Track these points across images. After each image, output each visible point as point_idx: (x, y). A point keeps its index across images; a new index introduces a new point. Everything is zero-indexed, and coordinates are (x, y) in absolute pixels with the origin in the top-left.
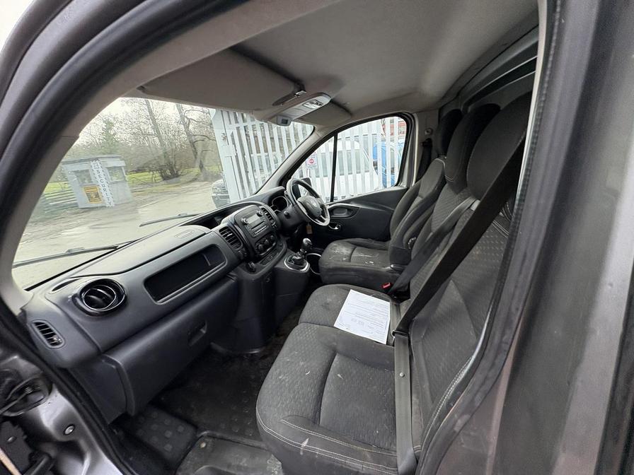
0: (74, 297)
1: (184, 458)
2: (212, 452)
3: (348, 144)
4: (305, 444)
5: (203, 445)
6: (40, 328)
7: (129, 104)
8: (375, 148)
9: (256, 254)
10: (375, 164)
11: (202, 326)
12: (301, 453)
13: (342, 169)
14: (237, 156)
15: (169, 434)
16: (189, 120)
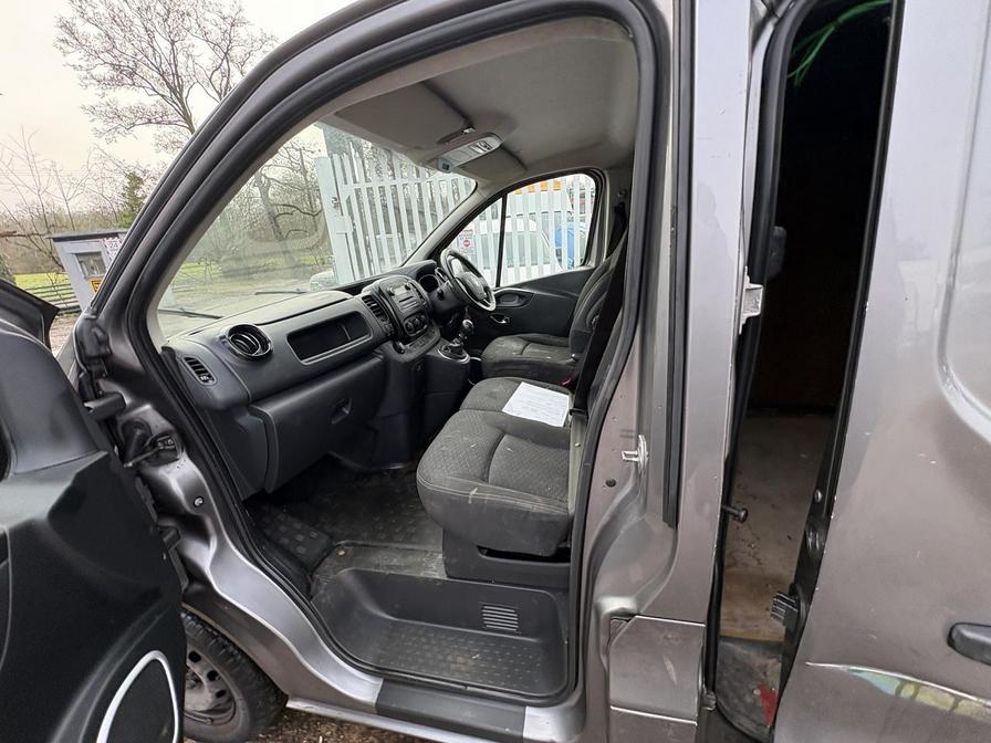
0: (221, 338)
1: (320, 564)
2: (355, 555)
3: (520, 223)
4: (474, 492)
5: (342, 553)
6: (190, 364)
7: (170, 150)
8: (558, 231)
9: (405, 333)
10: (559, 253)
11: (345, 404)
12: (470, 502)
13: (511, 258)
14: (354, 233)
15: (300, 538)
16: (269, 179)
